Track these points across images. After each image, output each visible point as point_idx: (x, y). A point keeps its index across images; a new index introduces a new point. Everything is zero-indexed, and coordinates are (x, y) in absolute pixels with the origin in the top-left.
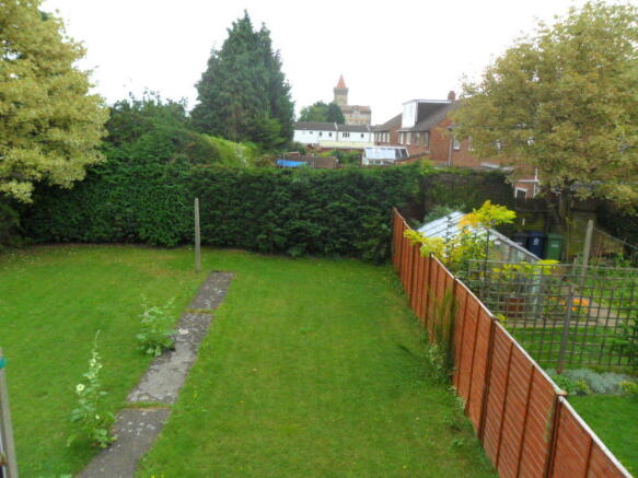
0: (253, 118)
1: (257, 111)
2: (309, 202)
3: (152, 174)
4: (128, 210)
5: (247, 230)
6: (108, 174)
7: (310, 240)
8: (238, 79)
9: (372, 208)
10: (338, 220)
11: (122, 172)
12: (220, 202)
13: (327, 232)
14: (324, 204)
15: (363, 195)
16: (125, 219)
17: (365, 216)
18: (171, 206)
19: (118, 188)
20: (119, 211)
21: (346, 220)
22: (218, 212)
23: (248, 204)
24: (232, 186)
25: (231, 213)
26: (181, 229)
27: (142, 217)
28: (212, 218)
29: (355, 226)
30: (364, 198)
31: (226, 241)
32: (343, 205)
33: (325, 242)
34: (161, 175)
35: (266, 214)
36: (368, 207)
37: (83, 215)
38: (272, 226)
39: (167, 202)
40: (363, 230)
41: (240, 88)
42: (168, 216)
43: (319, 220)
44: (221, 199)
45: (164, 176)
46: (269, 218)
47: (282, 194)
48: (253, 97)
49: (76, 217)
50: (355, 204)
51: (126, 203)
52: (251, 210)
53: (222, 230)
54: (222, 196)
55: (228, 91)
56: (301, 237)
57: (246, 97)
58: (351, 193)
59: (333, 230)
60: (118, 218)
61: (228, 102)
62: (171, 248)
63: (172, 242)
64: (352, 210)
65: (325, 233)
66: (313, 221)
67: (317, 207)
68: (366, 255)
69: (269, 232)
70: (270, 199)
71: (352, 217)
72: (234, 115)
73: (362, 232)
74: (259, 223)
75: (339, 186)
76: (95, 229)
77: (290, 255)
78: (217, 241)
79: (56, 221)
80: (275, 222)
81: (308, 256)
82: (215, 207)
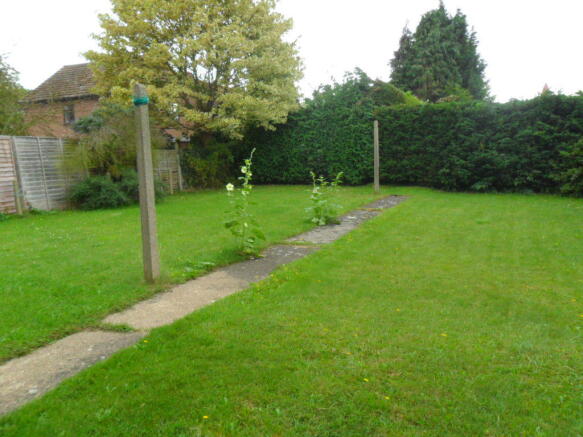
0: (444, 88)
1: (448, 83)
2: (496, 131)
3: (341, 116)
4: (319, 151)
5: (429, 165)
6: (304, 120)
7: (497, 172)
8: (431, 52)
9: (573, 135)
10: (529, 149)
11: (315, 117)
12: (403, 138)
13: (517, 163)
14: (514, 132)
15: (560, 121)
16: (315, 159)
17: (564, 144)
18: (356, 144)
19: (311, 132)
20: (311, 152)
21: (540, 150)
22: (399, 148)
23: (430, 137)
24: (414, 121)
25: (413, 148)
26: (365, 167)
27: (331, 156)
28: (394, 155)
29: (551, 157)
30: (563, 125)
31: (408, 177)
32: (536, 133)
33: (514, 176)
34: (348, 116)
35: (449, 147)
36: (567, 133)
37: (283, 157)
38: (455, 158)
39: (352, 141)
40: (561, 159)
41: (432, 60)
42: (353, 154)
43: (508, 150)
44: (403, 135)
45: (351, 118)
46: (451, 151)
47: (465, 123)
48: (444, 69)
49: (276, 159)
50: (550, 132)
51: (317, 145)
52: (433, 144)
53: (403, 166)
54: (403, 131)
55: (420, 64)
56: (487, 170)
57: (438, 69)
58: (546, 120)
59: (525, 161)
60: (310, 158)
61: (419, 73)
62: (355, 185)
63: (356, 180)
64: (547, 137)
65: (513, 165)
66: (500, 150)
67: (505, 137)
68: (566, 187)
69: (452, 166)
70: (452, 131)
71: (547, 147)
72: (425, 86)
73: (561, 161)
74: (441, 158)
75: (531, 112)
76: (292, 170)
77: (474, 191)
78: (398, 177)
79: (261, 163)
80: (458, 155)
81: (495, 191)
82: (397, 143)
